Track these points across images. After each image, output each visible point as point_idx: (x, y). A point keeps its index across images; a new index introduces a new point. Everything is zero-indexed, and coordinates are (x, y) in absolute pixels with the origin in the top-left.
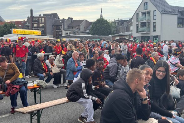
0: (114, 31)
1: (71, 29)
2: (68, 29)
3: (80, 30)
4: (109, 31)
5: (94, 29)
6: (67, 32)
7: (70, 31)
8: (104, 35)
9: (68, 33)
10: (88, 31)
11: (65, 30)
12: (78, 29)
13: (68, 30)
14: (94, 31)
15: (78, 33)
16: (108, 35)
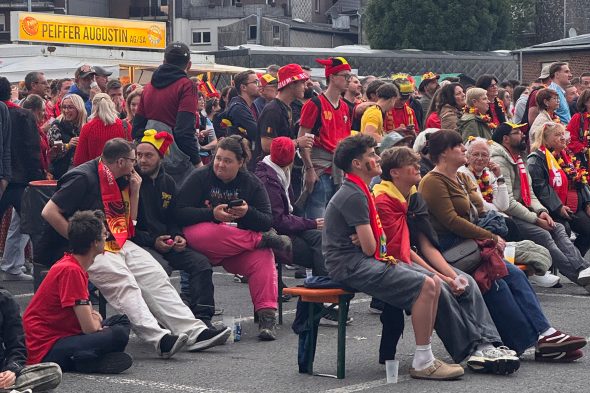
0: (523, 23)
1: (231, 9)
2: (211, 7)
3: (288, 14)
4: (491, 19)
5: (390, 8)
6: (202, 26)
7: (226, 23)
8: (457, 48)
9: (207, 37)
10: (342, 22)
11: (188, 17)
12: (279, 11)
13: (210, 13)
14: (394, 20)
15: (280, 34)
16: (488, 48)
